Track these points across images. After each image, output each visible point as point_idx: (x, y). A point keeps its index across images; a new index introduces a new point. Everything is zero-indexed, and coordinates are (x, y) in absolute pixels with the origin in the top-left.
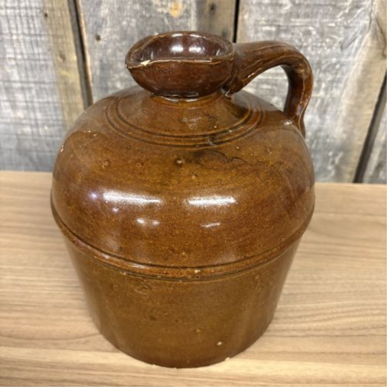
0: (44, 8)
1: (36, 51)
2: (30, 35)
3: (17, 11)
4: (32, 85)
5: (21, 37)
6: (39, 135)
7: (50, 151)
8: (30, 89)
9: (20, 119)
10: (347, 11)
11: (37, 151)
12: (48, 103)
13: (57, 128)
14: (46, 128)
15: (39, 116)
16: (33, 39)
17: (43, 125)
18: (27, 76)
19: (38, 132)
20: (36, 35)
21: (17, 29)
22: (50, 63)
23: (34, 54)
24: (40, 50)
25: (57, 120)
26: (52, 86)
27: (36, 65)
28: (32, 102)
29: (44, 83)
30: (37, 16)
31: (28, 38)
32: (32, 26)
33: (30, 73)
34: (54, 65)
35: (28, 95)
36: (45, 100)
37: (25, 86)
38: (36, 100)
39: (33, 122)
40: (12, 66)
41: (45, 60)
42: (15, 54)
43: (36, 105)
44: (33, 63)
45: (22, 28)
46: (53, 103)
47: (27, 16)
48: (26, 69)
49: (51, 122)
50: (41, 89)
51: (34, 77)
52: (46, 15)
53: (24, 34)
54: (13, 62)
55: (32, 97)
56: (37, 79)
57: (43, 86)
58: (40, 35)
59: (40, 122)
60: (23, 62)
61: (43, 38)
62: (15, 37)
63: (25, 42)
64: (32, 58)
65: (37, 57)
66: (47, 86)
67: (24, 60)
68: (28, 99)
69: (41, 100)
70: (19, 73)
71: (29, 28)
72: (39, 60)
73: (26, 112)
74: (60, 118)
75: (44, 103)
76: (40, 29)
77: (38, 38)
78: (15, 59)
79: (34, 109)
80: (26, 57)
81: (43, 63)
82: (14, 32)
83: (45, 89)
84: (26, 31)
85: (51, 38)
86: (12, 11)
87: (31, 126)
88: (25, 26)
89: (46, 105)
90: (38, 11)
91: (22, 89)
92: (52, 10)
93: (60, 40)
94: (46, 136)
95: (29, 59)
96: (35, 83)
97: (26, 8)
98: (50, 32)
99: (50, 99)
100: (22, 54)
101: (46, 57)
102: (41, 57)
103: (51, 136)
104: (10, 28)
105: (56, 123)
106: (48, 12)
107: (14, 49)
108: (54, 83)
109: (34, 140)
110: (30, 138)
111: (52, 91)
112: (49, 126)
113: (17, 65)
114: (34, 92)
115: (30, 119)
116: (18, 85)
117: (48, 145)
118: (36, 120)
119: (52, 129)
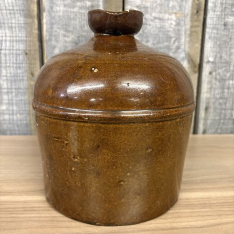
0: (26, 50)
1: (19, 71)
2: (16, 63)
3: (11, 52)
4: (14, 90)
5: (11, 65)
6: (13, 120)
7: (19, 130)
8: (12, 92)
9: (4, 110)
10: (174, 50)
11: (10, 130)
12: (21, 100)
13: (24, 115)
14: (18, 115)
15: (15, 108)
16: (18, 65)
17: (16, 114)
18: (11, 85)
19: (13, 118)
20: (20, 63)
21: (10, 60)
22: (25, 78)
23: (17, 73)
24: (21, 71)
25: (25, 110)
26: (25, 90)
27: (17, 79)
28: (12, 100)
29: (20, 89)
30: (22, 54)
31: (15, 65)
32: (18, 59)
33: (13, 84)
34: (28, 79)
35: (10, 96)
36: (20, 98)
37: (10, 91)
38: (14, 98)
39: (11, 112)
40: (4, 80)
41: (23, 76)
42: (7, 73)
43: (14, 102)
44: (16, 78)
45: (13, 60)
46: (24, 100)
47: (16, 54)
48: (11, 82)
49: (21, 112)
50: (18, 92)
51: (15, 85)
52: (26, 54)
53: (13, 63)
54: (5, 78)
55: (13, 97)
56: (17, 87)
57: (19, 91)
58: (22, 63)
59: (15, 112)
60: (10, 78)
61: (23, 65)
62: (8, 65)
63: (13, 67)
64: (16, 75)
65: (19, 75)
66: (22, 91)
67: (11, 76)
68: (10, 98)
69: (17, 99)
70: (7, 84)
71: (16, 60)
72: (20, 76)
73: (7, 106)
74: (27, 109)
75: (19, 100)
76: (22, 60)
77: (21, 65)
78: (6, 76)
79: (12, 104)
80: (12, 75)
81: (21, 78)
82: (8, 62)
83: (21, 92)
84: (15, 62)
85: (28, 65)
86: (9, 52)
87: (9, 114)
88: (15, 59)
89: (20, 102)
90: (23, 52)
91: (8, 93)
92: (30, 51)
93: (32, 66)
94: (17, 120)
95: (14, 76)
96: (16, 89)
97: (16, 50)
98: (28, 62)
99: (23, 98)
100: (10, 73)
101: (24, 75)
102: (21, 75)
103: (21, 120)
104: (6, 60)
105: (24, 112)
106: (28, 52)
107: (7, 71)
108: (26, 89)
109: (9, 123)
110: (7, 122)
111: (25, 93)
112: (20, 114)
113: (7, 79)
114: (14, 94)
115: (9, 111)
116: (5, 91)
117: (18, 126)
118: (13, 110)
119: (22, 116)
